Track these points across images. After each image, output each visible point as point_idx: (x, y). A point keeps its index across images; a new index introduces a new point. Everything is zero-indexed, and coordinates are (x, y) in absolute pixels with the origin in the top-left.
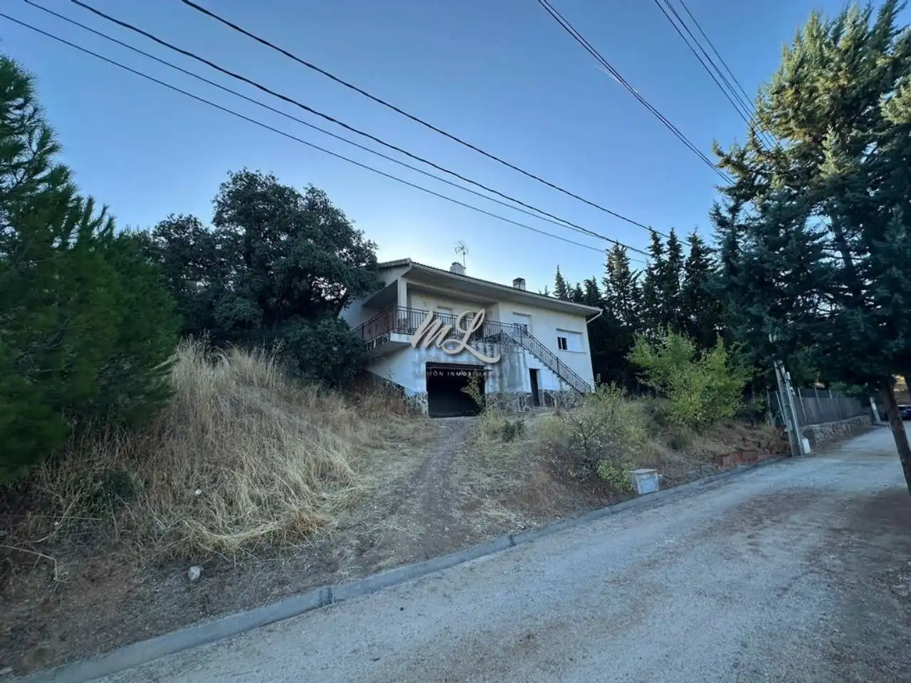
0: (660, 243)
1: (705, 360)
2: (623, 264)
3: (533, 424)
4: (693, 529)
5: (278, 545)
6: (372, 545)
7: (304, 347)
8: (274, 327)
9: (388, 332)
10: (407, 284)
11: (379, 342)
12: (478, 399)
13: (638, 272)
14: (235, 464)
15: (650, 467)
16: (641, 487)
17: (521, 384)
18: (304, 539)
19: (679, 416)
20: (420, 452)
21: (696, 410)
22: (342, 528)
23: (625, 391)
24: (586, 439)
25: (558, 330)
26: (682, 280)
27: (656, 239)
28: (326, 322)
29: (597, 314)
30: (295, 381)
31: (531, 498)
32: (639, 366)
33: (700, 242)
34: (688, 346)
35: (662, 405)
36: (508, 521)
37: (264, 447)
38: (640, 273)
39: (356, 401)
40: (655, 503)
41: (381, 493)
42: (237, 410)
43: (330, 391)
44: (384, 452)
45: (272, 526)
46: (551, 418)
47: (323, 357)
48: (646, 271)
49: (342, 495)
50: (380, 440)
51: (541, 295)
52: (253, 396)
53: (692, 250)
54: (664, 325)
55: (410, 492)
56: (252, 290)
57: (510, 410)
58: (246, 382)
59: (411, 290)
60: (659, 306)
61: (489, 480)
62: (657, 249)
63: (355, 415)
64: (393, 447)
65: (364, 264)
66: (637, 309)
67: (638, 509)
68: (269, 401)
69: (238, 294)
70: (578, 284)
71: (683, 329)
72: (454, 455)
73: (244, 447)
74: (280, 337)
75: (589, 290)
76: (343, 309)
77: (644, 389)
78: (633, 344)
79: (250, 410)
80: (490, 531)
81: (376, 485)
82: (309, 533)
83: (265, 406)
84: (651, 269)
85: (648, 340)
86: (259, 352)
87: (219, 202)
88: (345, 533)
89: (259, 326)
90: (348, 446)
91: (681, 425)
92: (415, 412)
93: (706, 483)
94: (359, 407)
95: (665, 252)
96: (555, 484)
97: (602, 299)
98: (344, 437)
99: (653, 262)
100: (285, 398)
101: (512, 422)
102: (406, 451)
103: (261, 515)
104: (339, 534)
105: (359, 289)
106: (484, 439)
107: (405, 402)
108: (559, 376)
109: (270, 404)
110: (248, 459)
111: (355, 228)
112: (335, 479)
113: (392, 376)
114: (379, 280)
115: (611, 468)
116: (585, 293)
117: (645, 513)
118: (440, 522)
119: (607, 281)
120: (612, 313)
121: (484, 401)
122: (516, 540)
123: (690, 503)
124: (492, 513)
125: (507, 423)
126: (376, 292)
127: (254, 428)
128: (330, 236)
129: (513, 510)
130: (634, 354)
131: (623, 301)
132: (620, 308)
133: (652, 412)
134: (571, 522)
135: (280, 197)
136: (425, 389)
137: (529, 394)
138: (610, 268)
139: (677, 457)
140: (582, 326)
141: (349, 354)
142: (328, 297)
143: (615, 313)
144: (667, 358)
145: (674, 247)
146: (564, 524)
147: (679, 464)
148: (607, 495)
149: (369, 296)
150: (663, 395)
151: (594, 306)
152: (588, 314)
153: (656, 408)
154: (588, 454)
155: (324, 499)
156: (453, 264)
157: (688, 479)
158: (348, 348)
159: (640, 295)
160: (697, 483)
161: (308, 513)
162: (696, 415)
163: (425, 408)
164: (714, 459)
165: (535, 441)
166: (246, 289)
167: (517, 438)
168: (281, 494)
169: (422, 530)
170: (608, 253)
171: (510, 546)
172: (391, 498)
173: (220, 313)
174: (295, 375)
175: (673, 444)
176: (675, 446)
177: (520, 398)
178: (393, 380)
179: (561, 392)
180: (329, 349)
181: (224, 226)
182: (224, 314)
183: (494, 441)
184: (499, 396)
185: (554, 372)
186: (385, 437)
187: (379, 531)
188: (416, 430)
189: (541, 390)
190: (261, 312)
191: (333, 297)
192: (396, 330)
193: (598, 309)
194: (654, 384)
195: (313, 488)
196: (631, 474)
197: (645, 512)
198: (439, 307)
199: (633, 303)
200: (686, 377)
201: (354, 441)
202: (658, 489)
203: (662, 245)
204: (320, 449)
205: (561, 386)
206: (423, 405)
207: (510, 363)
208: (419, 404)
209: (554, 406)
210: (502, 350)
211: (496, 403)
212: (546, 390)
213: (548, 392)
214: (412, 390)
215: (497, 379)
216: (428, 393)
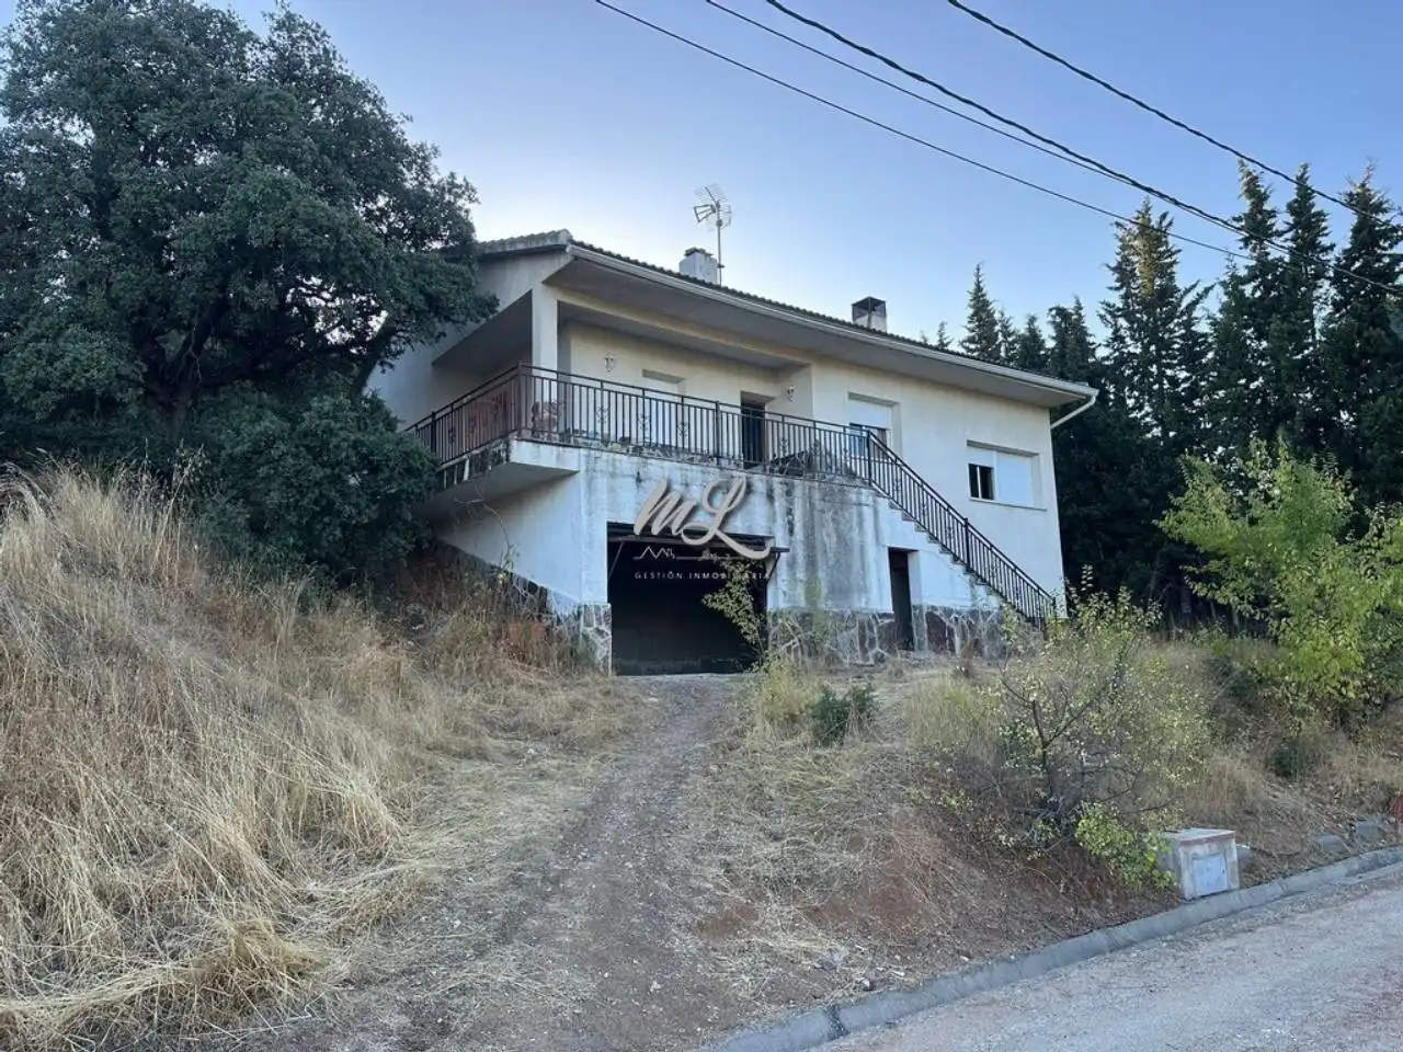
0: (1267, 206)
1: (1379, 535)
2: (1162, 267)
3: (896, 698)
4: (1339, 999)
5: (175, 1027)
6: (444, 1030)
7: (263, 471)
8: (180, 415)
9: (505, 437)
10: (559, 302)
11: (479, 465)
12: (749, 628)
14: (55, 799)
15: (1216, 824)
16: (1192, 877)
17: (864, 589)
18: (249, 1012)
19: (1300, 686)
20: (587, 768)
21: (1345, 672)
22: (359, 982)
23: (1154, 615)
24: (1045, 744)
25: (970, 444)
26: (1321, 313)
27: (1256, 195)
28: (327, 405)
29: (1080, 403)
30: (237, 567)
31: (892, 904)
32: (1192, 547)
33: (1379, 208)
34: (1332, 495)
35: (1251, 654)
36: (827, 967)
37: (141, 749)
38: (1207, 290)
39: (412, 627)
40: (1229, 922)
41: (471, 883)
42: (65, 646)
43: (336, 598)
44: (486, 768)
45: (158, 973)
46: (949, 682)
47: (316, 502)
48: (1223, 284)
49: (361, 888)
50: (477, 735)
51: (925, 345)
52: (112, 607)
53: (1357, 231)
54: (1270, 436)
55: (556, 882)
56: (114, 303)
57: (832, 659)
58: (94, 565)
59: (568, 322)
60: (1252, 386)
61: (772, 849)
62: (1257, 227)
63: (407, 666)
64: (513, 754)
65: (437, 245)
66: (1194, 392)
67: (1184, 936)
68: (160, 620)
69: (76, 317)
70: (1032, 320)
71: (1319, 448)
72: (680, 778)
73: (83, 750)
74: (193, 443)
75: (1061, 337)
76: (378, 369)
77: (1203, 611)
78: (1179, 487)
79: (105, 646)
80: (777, 993)
81: (461, 862)
82: (264, 994)
83: (147, 637)
84: (1237, 281)
85: (1220, 476)
86: (133, 485)
87: (15, 48)
88: (366, 997)
89: (133, 411)
90: (384, 749)
91: (1303, 712)
92: (574, 658)
93: (1364, 870)
94: (421, 642)
95: (1280, 234)
96: (958, 864)
97: (1098, 363)
98: (374, 725)
99: (1244, 262)
100: (209, 612)
101: (840, 691)
102: (548, 764)
103: (128, 942)
104: (351, 1000)
105: (419, 313)
106: (761, 734)
107: (548, 630)
108: (969, 570)
109: (164, 629)
110: (96, 785)
111: (412, 136)
112: (344, 843)
113: (513, 558)
114: (481, 292)
115: (1114, 826)
116: (1050, 344)
117: (1205, 950)
118: (638, 965)
119: (1112, 311)
120: (1121, 401)
121: (763, 632)
122: (848, 1017)
123: (1325, 924)
124: (787, 943)
125: (827, 692)
126: (471, 326)
127: (114, 697)
128: (340, 157)
129: (840, 935)
130: (1183, 513)
131: (1154, 369)
132: (1145, 390)
133: (1226, 674)
134: (999, 970)
135: (194, 39)
136: (606, 598)
137: (885, 615)
138: (1124, 273)
139: (1288, 798)
140: (1037, 435)
141: (395, 497)
142: (335, 336)
143: (1130, 402)
144: (1273, 528)
145: (1306, 220)
146: (981, 977)
147: (1295, 816)
148: (1099, 898)
149: (452, 335)
150: (1257, 629)
151: (1075, 380)
152: (1057, 404)
153: (1236, 665)
154: (1050, 786)
155: (311, 899)
156: (690, 253)
157: (1321, 858)
158: (388, 480)
159: (1204, 354)
160: (1340, 869)
161: (263, 939)
162: (1345, 684)
163: (603, 648)
164: (1387, 804)
165: (904, 745)
166: (96, 303)
167: (853, 736)
168: (187, 883)
169: (586, 986)
170: (1121, 233)
171: (832, 1038)
172: (502, 898)
173: (22, 371)
174: (236, 553)
175: (1279, 762)
176: (1284, 767)
177: (862, 627)
178: (517, 571)
179: (974, 613)
180: (335, 480)
181: (30, 119)
182: (30, 375)
183: (788, 743)
184: (806, 619)
185: (956, 559)
186: (490, 724)
187: (463, 990)
188: (577, 707)
189: (920, 608)
190: (136, 369)
191: (347, 336)
192: (527, 434)
193: (1084, 389)
194: (1233, 599)
195: (281, 868)
196: (1168, 842)
197: (1204, 947)
198: (647, 374)
199: (1183, 375)
200: (1324, 579)
201: (402, 736)
202: (1236, 886)
203: (1272, 214)
204: (302, 758)
205: (974, 597)
206: (599, 640)
207: (837, 530)
208: (586, 637)
209: (953, 650)
210: (817, 495)
211: (796, 640)
212: (934, 608)
213: (938, 613)
214: (568, 599)
215: (801, 575)
216: (613, 608)
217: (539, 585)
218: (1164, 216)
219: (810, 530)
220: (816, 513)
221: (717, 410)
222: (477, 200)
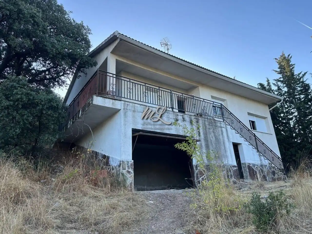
9: (92, 96)
10: (116, 59)
11: (84, 109)
13: (303, 73)
17: (226, 157)
25: (249, 114)
59: (121, 71)
92: (117, 184)
108: (258, 151)
137: (234, 166)
140: (266, 112)
152: (270, 103)
163: (130, 179)
177: (227, 171)
179: (262, 166)
184: (208, 167)
185: (253, 147)
189: (245, 164)
193: (280, 97)
205: (261, 160)
206: (128, 176)
207: (215, 135)
208: (123, 174)
209: (257, 179)
210: (207, 123)
211: (205, 175)
212: (249, 164)
213: (251, 166)
214: (116, 159)
215: (204, 151)
216: (134, 162)
217: (107, 155)
218: (289, 55)
219: (206, 134)
220: (207, 129)
221: (171, 93)
222: (91, 33)
